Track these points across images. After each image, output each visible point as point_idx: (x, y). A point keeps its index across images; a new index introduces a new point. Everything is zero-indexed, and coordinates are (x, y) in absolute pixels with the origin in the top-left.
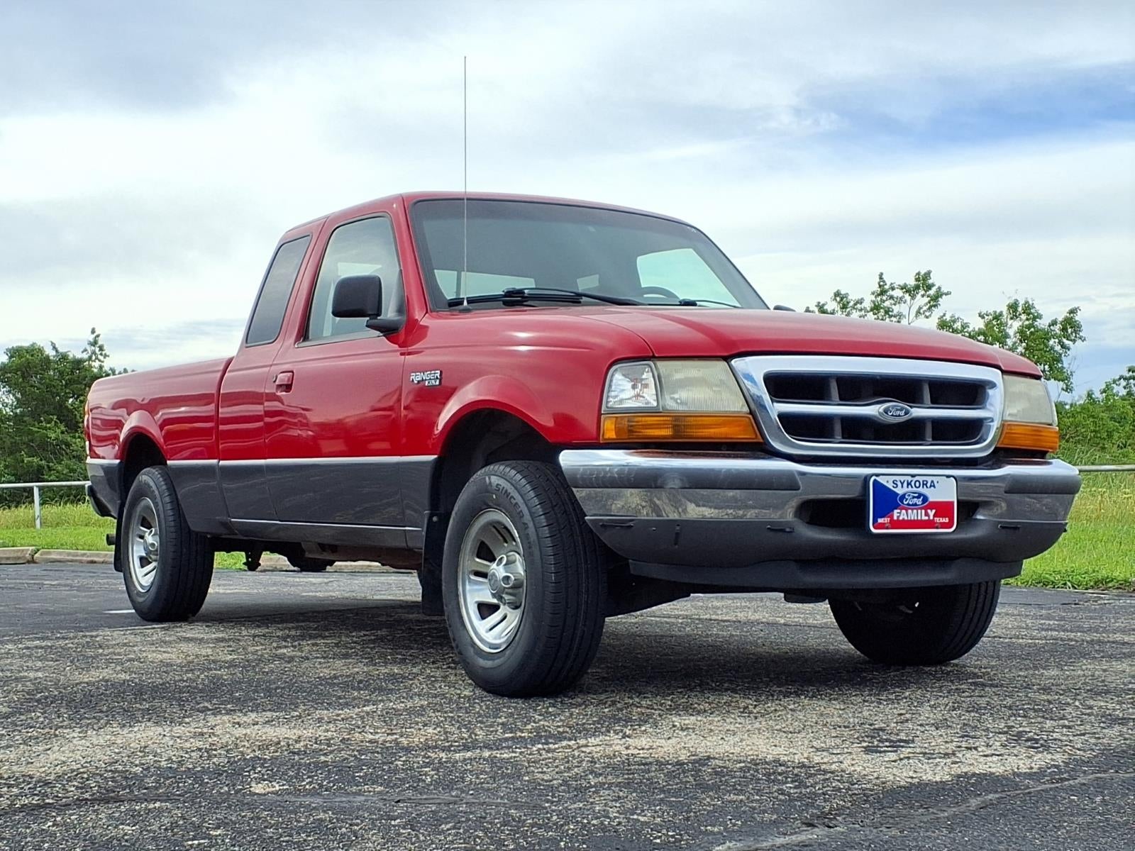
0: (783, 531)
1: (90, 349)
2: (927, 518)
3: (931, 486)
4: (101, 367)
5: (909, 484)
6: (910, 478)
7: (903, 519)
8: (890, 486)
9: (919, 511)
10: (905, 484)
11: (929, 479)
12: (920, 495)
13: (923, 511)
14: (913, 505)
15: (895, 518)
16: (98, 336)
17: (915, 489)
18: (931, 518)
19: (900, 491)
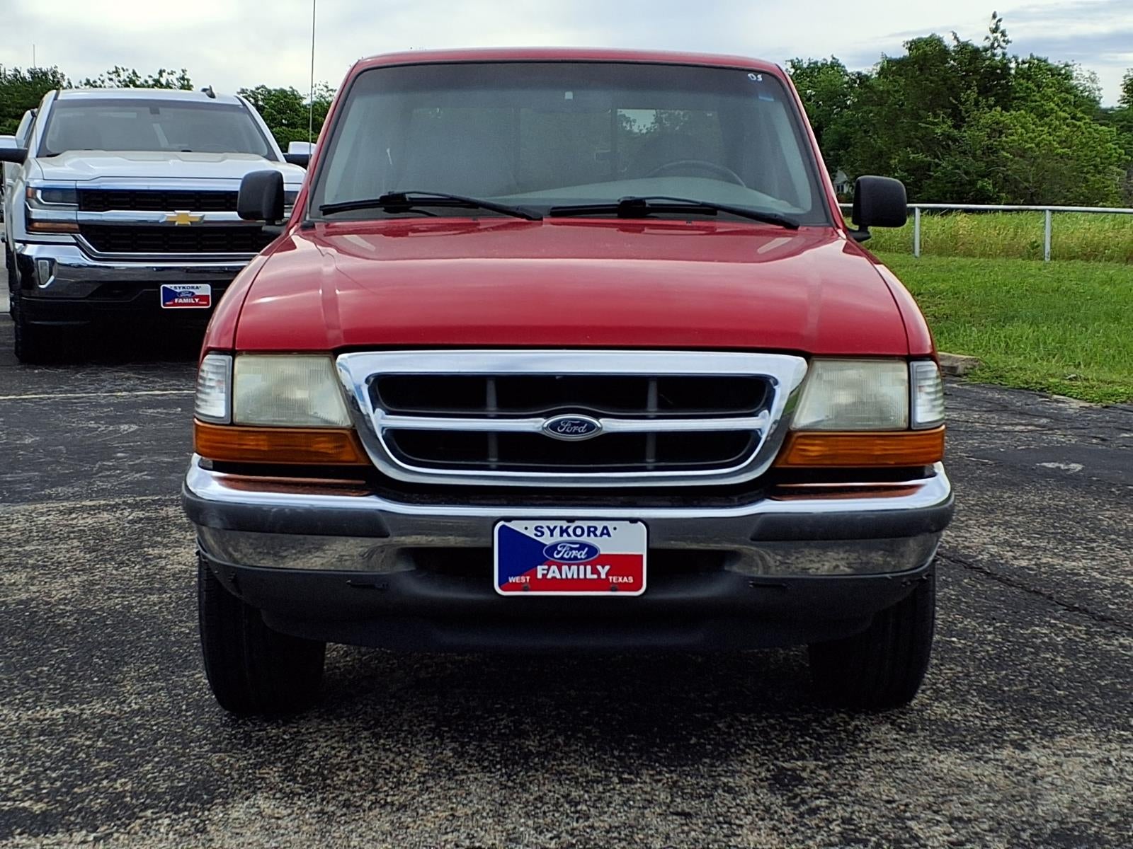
0: (372, 587)
1: (992, 36)
2: (595, 576)
3: (602, 534)
4: (1004, 54)
5: (563, 531)
6: (565, 524)
7: (554, 578)
8: (531, 533)
9: (582, 568)
10: (557, 531)
11: (600, 525)
12: (582, 546)
13: (589, 568)
14: (570, 559)
15: (540, 576)
16: (1000, 20)
17: (574, 538)
18: (603, 576)
19: (547, 540)
